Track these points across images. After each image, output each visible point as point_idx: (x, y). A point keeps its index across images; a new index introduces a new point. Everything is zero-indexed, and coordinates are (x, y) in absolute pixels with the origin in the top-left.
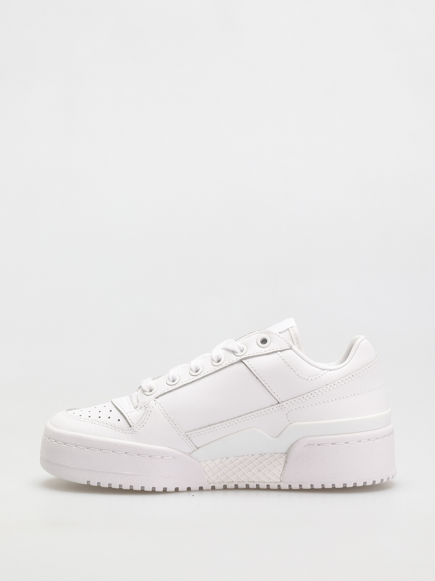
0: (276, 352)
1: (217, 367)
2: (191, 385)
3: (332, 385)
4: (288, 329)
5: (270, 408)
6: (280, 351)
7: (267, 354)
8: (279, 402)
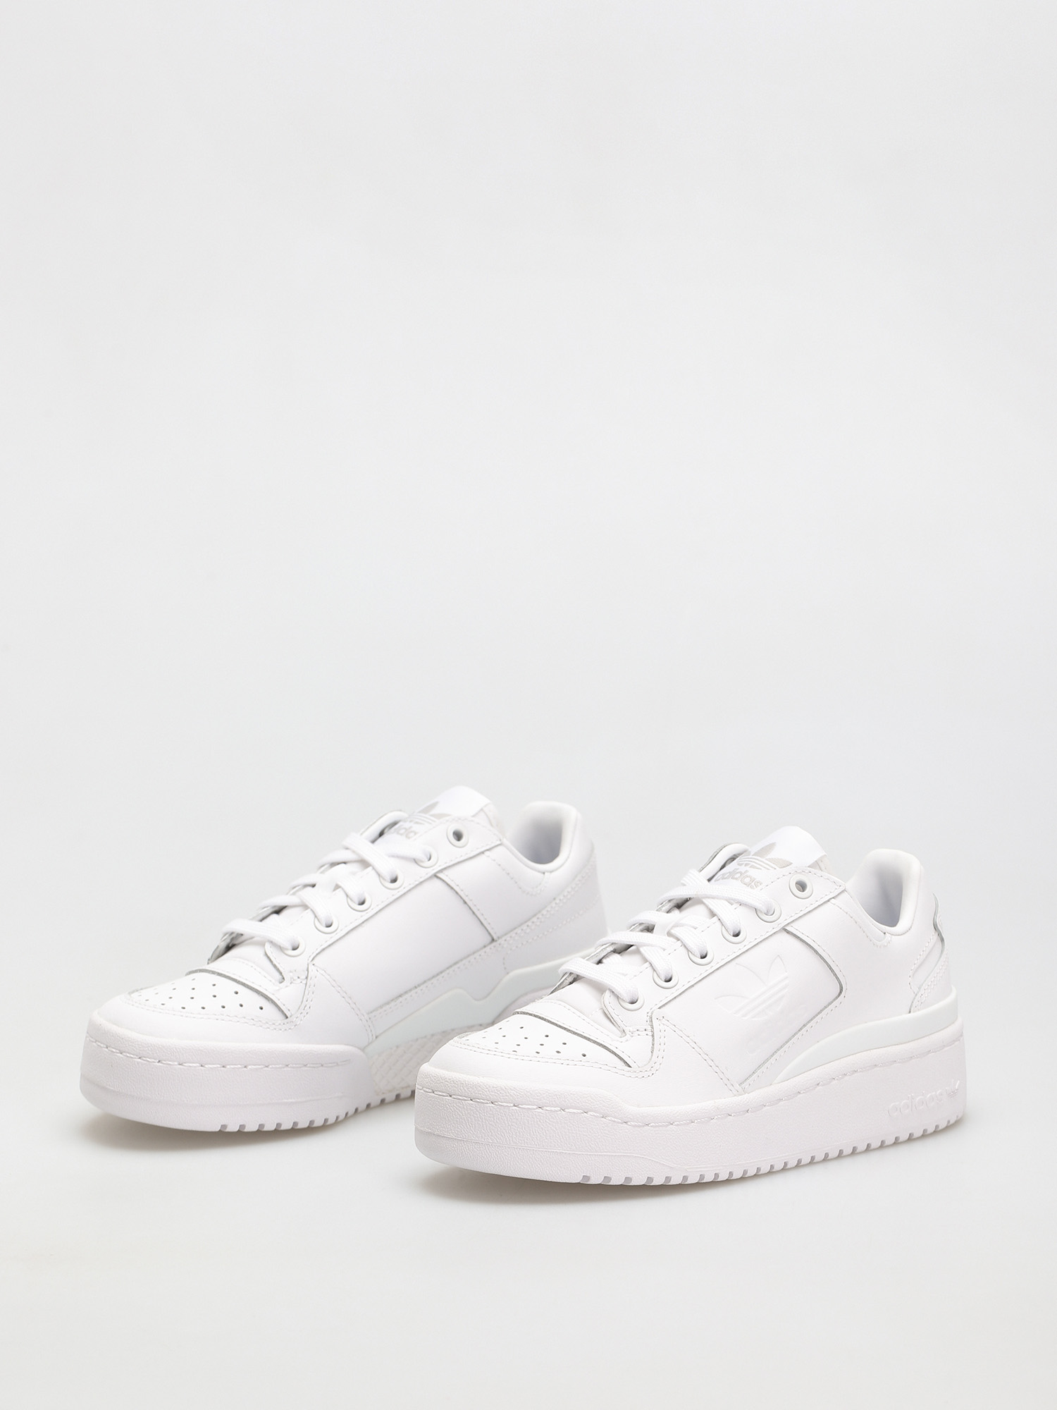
0: (483, 853)
1: (396, 891)
2: (360, 930)
3: (562, 898)
4: (482, 810)
5: (482, 952)
6: (487, 850)
7: (471, 858)
8: (493, 940)
